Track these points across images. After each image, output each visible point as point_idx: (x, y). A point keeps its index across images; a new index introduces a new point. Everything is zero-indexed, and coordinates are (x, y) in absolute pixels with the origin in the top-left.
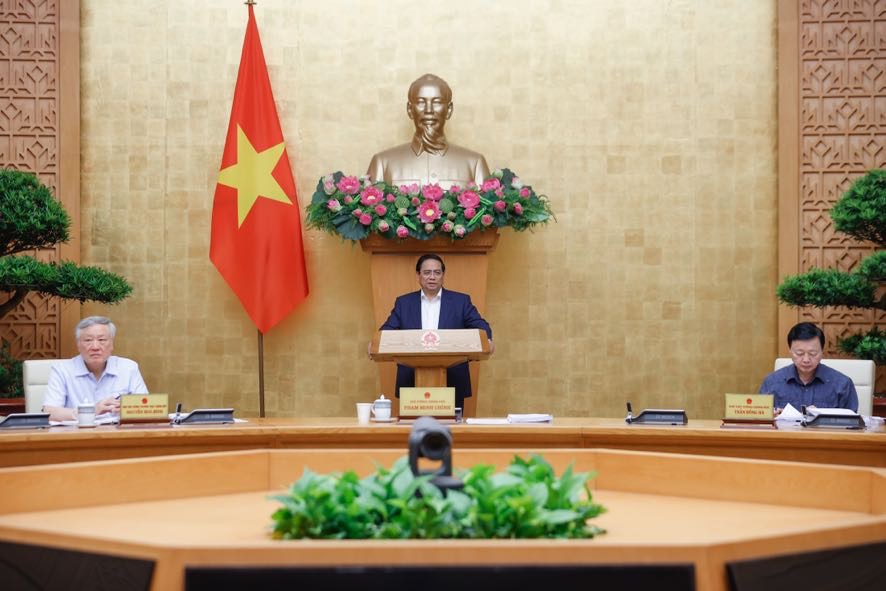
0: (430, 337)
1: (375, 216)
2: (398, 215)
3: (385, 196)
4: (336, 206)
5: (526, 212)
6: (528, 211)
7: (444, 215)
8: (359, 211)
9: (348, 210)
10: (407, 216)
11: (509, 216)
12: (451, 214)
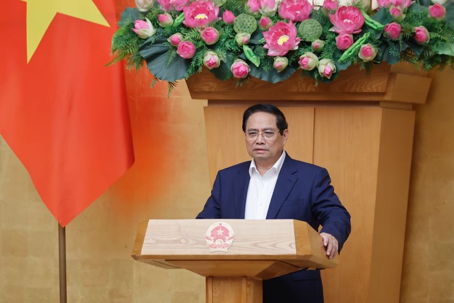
0: (220, 232)
1: (200, 44)
2: (236, 44)
3: (220, 15)
4: (147, 29)
5: (434, 41)
6: (437, 39)
7: (305, 44)
8: (177, 36)
9: (163, 35)
10: (250, 44)
11: (403, 47)
12: (318, 43)
